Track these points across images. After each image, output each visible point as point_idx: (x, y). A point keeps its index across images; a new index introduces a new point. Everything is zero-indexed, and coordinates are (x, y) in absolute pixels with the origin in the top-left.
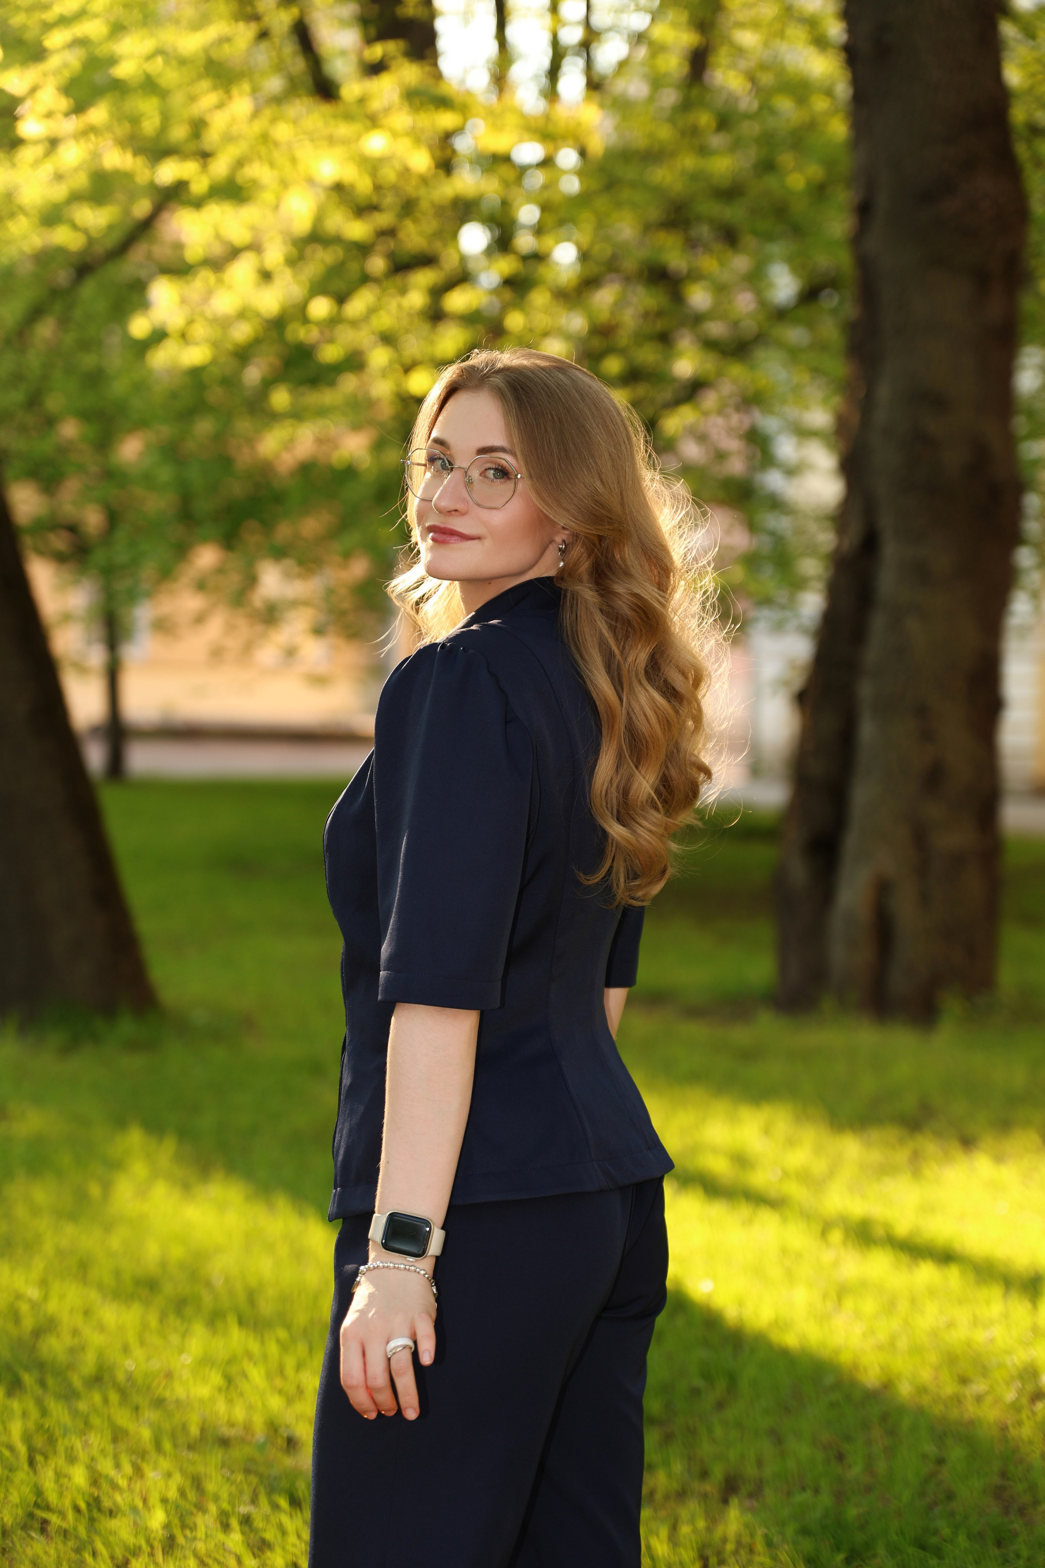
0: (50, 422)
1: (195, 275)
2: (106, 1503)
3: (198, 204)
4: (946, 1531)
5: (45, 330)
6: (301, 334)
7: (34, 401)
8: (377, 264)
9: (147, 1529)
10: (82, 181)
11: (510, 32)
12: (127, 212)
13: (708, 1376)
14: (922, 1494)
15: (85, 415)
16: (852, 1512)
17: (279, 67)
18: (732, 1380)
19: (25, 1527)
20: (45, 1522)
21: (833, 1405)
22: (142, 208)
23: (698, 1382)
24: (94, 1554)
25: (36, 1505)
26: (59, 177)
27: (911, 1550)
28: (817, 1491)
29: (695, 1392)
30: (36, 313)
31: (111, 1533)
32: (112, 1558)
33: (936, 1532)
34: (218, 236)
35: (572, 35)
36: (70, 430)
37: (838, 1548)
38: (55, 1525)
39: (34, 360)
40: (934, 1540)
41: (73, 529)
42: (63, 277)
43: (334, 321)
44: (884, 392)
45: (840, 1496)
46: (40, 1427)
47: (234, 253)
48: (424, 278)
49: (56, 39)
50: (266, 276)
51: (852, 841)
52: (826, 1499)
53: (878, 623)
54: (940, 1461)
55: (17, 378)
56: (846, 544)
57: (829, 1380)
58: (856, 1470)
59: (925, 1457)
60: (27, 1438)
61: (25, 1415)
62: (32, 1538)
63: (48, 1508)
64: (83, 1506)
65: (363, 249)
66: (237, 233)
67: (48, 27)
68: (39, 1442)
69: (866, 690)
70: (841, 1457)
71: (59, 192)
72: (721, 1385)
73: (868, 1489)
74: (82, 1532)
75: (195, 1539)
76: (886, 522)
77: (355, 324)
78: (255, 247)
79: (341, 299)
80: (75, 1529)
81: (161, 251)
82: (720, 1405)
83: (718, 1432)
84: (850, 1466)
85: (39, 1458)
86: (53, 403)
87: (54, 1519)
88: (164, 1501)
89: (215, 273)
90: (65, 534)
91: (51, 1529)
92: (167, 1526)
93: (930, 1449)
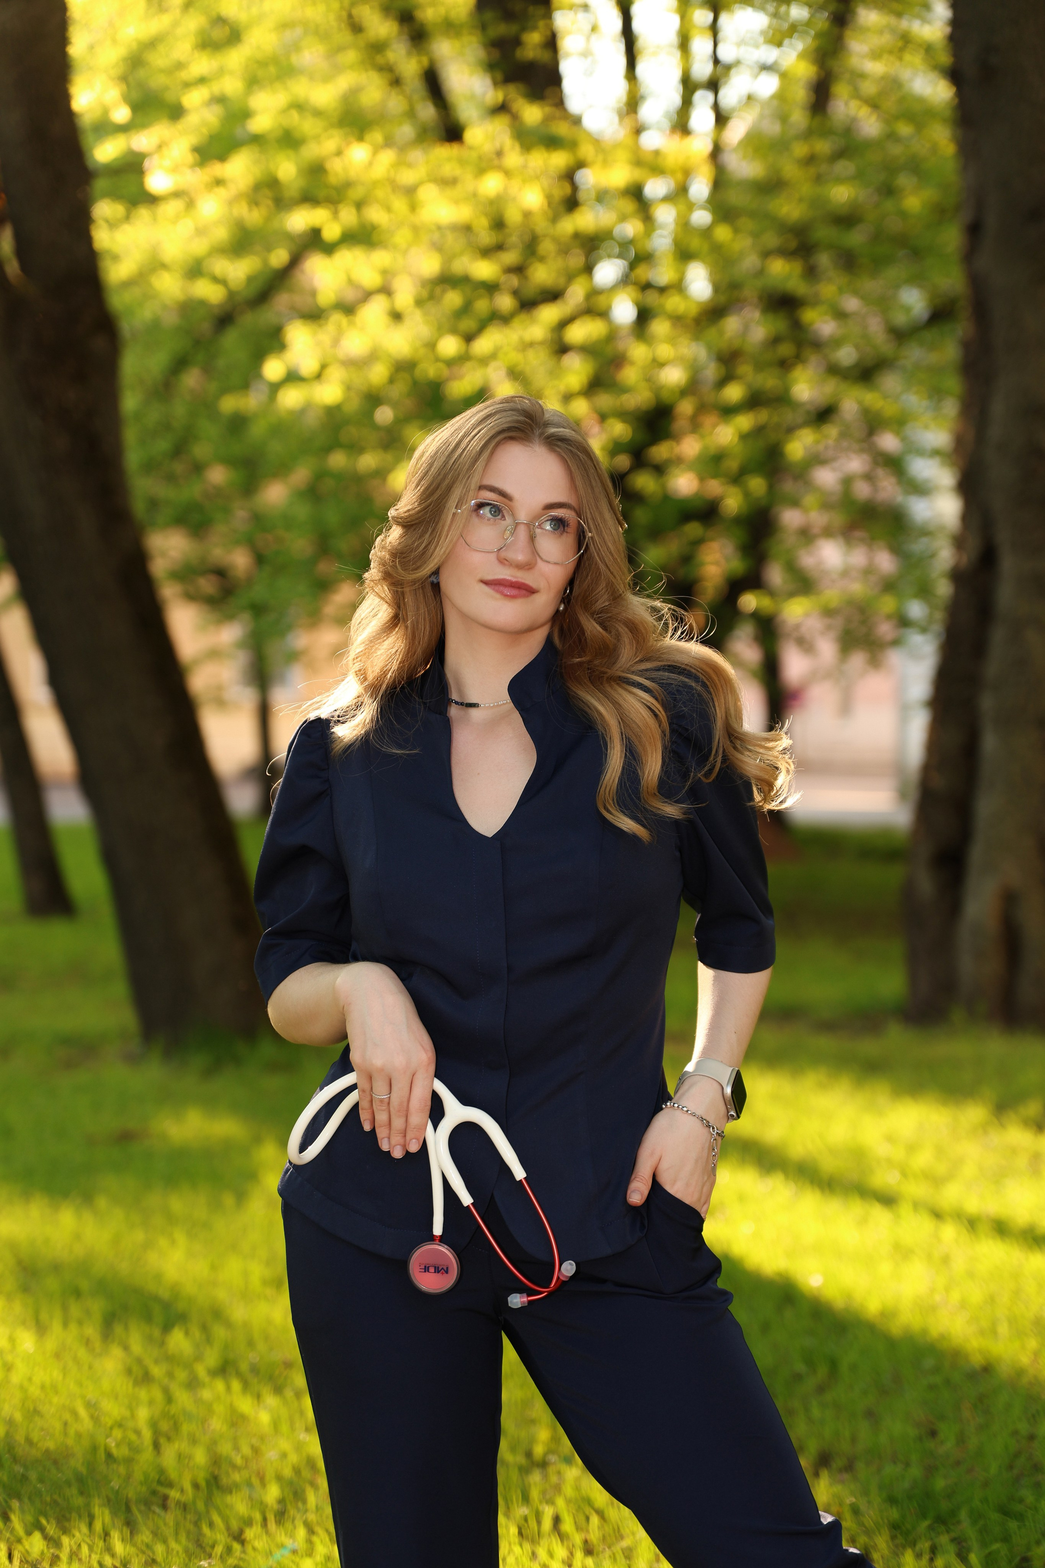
0: (198, 468)
1: (327, 319)
2: (224, 1481)
3: (329, 249)
4: (1030, 1498)
5: (191, 379)
6: (430, 370)
7: (179, 450)
8: (505, 302)
9: (262, 1503)
10: (221, 234)
11: (641, 68)
12: (265, 262)
13: (810, 1361)
14: (1011, 1467)
15: (231, 462)
16: (940, 1483)
17: (411, 114)
18: (833, 1365)
19: (147, 1503)
20: (165, 1498)
21: (932, 1387)
22: (279, 257)
23: (800, 1367)
24: (211, 1525)
25: (159, 1482)
26: (200, 231)
27: (995, 1516)
28: (907, 1464)
29: (798, 1378)
30: (180, 364)
31: (227, 1506)
32: (228, 1528)
33: (1021, 1501)
34: (350, 282)
35: (702, 69)
36: (218, 475)
37: (924, 1516)
38: (175, 1499)
39: (179, 410)
40: (1018, 1508)
41: (221, 573)
42: (206, 327)
43: (463, 358)
44: (998, 408)
45: (930, 1470)
46: (165, 1415)
47: (367, 295)
48: (549, 314)
49: (193, 99)
50: (396, 316)
51: (977, 854)
52: (916, 1472)
53: (998, 636)
54: (1032, 1437)
55: (166, 426)
56: (965, 560)
57: (929, 1363)
58: (947, 1444)
59: (1015, 1433)
60: (154, 1425)
61: (151, 1403)
62: (154, 1512)
63: (170, 1485)
64: (203, 1484)
65: (491, 288)
66: (369, 278)
67: (187, 85)
68: (164, 1426)
69: (987, 703)
70: (933, 1434)
71: (200, 247)
72: (823, 1371)
73: (958, 1463)
74: (201, 1506)
75: (306, 1511)
76: (1003, 537)
77: (485, 361)
78: (386, 290)
79: (469, 338)
80: (194, 1502)
81: (298, 300)
82: (821, 1389)
83: (816, 1412)
84: (942, 1442)
85: (162, 1441)
86: (201, 450)
87: (174, 1494)
88: (279, 1478)
89: (347, 316)
90: (213, 578)
91: (171, 1504)
92: (281, 1501)
93: (1023, 1427)
